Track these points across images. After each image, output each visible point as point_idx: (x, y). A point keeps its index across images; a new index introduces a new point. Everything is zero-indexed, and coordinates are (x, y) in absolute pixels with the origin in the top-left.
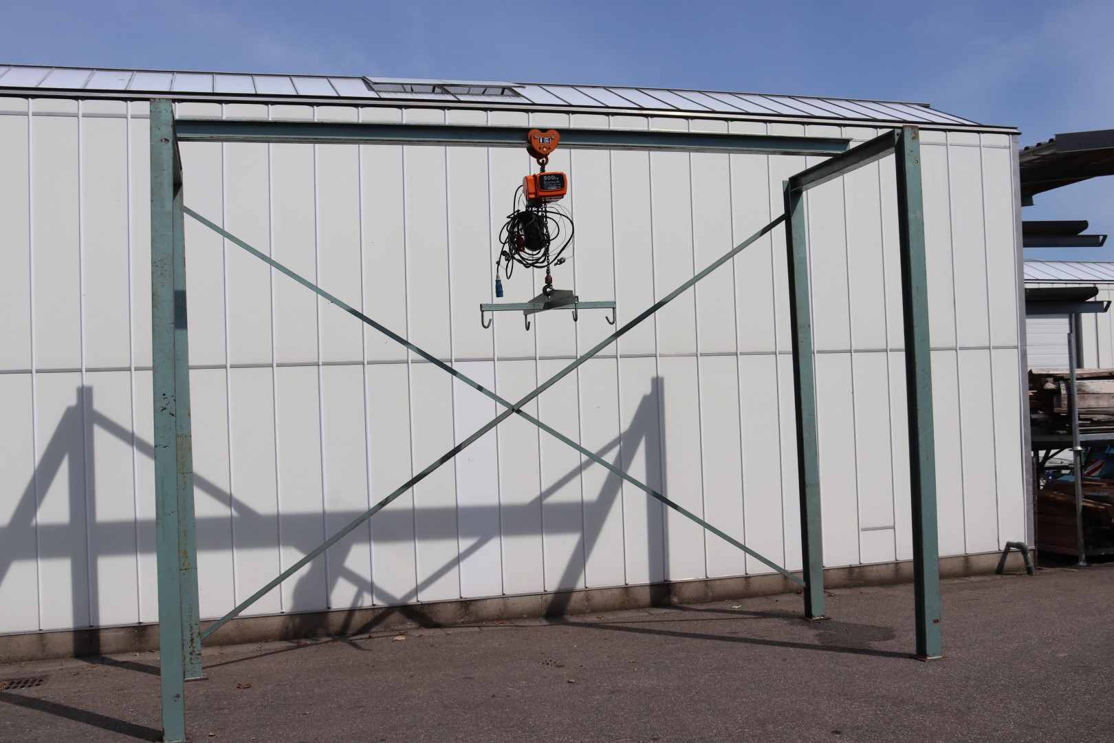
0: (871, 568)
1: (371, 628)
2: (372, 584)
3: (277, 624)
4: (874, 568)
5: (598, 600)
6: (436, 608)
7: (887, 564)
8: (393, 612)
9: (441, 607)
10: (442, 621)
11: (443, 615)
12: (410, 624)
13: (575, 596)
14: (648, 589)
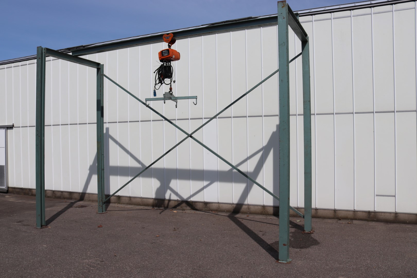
0: (381, 214)
1: (177, 207)
2: (177, 193)
3: (151, 201)
4: (383, 214)
5: (252, 209)
6: (196, 204)
7: (390, 213)
8: (183, 203)
9: (198, 204)
10: (198, 208)
11: (199, 206)
12: (188, 208)
13: (244, 207)
14: (272, 208)
